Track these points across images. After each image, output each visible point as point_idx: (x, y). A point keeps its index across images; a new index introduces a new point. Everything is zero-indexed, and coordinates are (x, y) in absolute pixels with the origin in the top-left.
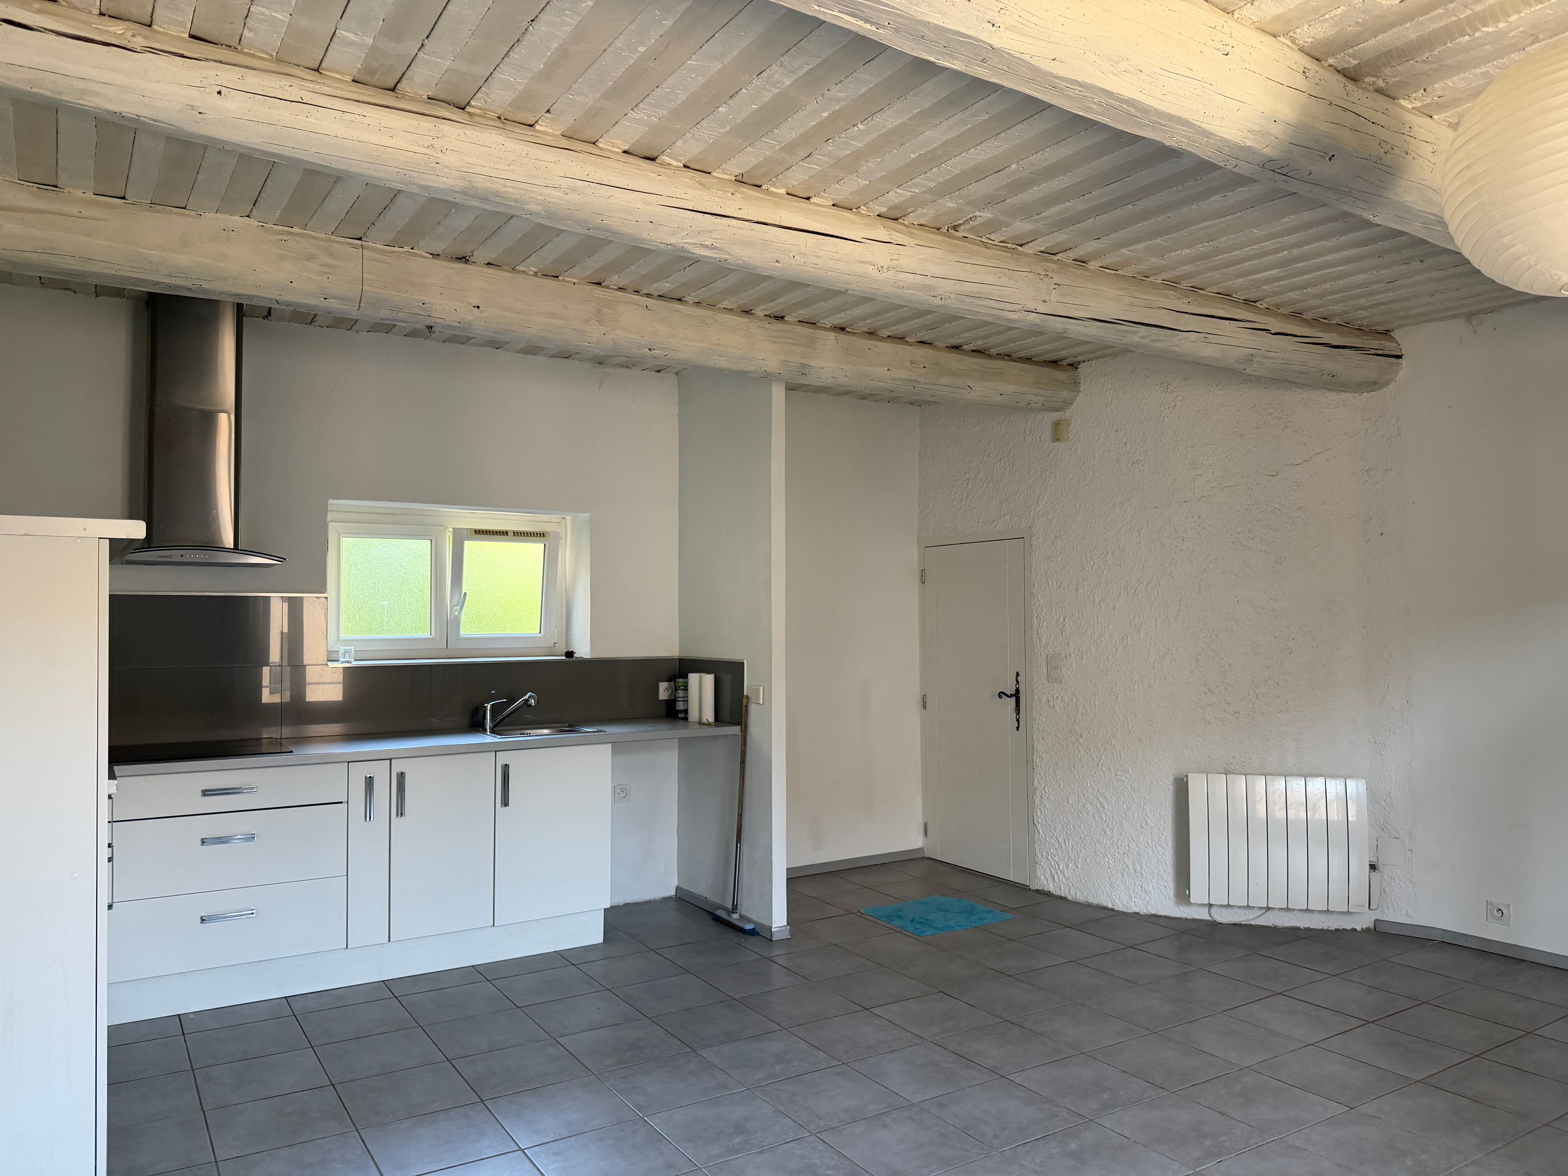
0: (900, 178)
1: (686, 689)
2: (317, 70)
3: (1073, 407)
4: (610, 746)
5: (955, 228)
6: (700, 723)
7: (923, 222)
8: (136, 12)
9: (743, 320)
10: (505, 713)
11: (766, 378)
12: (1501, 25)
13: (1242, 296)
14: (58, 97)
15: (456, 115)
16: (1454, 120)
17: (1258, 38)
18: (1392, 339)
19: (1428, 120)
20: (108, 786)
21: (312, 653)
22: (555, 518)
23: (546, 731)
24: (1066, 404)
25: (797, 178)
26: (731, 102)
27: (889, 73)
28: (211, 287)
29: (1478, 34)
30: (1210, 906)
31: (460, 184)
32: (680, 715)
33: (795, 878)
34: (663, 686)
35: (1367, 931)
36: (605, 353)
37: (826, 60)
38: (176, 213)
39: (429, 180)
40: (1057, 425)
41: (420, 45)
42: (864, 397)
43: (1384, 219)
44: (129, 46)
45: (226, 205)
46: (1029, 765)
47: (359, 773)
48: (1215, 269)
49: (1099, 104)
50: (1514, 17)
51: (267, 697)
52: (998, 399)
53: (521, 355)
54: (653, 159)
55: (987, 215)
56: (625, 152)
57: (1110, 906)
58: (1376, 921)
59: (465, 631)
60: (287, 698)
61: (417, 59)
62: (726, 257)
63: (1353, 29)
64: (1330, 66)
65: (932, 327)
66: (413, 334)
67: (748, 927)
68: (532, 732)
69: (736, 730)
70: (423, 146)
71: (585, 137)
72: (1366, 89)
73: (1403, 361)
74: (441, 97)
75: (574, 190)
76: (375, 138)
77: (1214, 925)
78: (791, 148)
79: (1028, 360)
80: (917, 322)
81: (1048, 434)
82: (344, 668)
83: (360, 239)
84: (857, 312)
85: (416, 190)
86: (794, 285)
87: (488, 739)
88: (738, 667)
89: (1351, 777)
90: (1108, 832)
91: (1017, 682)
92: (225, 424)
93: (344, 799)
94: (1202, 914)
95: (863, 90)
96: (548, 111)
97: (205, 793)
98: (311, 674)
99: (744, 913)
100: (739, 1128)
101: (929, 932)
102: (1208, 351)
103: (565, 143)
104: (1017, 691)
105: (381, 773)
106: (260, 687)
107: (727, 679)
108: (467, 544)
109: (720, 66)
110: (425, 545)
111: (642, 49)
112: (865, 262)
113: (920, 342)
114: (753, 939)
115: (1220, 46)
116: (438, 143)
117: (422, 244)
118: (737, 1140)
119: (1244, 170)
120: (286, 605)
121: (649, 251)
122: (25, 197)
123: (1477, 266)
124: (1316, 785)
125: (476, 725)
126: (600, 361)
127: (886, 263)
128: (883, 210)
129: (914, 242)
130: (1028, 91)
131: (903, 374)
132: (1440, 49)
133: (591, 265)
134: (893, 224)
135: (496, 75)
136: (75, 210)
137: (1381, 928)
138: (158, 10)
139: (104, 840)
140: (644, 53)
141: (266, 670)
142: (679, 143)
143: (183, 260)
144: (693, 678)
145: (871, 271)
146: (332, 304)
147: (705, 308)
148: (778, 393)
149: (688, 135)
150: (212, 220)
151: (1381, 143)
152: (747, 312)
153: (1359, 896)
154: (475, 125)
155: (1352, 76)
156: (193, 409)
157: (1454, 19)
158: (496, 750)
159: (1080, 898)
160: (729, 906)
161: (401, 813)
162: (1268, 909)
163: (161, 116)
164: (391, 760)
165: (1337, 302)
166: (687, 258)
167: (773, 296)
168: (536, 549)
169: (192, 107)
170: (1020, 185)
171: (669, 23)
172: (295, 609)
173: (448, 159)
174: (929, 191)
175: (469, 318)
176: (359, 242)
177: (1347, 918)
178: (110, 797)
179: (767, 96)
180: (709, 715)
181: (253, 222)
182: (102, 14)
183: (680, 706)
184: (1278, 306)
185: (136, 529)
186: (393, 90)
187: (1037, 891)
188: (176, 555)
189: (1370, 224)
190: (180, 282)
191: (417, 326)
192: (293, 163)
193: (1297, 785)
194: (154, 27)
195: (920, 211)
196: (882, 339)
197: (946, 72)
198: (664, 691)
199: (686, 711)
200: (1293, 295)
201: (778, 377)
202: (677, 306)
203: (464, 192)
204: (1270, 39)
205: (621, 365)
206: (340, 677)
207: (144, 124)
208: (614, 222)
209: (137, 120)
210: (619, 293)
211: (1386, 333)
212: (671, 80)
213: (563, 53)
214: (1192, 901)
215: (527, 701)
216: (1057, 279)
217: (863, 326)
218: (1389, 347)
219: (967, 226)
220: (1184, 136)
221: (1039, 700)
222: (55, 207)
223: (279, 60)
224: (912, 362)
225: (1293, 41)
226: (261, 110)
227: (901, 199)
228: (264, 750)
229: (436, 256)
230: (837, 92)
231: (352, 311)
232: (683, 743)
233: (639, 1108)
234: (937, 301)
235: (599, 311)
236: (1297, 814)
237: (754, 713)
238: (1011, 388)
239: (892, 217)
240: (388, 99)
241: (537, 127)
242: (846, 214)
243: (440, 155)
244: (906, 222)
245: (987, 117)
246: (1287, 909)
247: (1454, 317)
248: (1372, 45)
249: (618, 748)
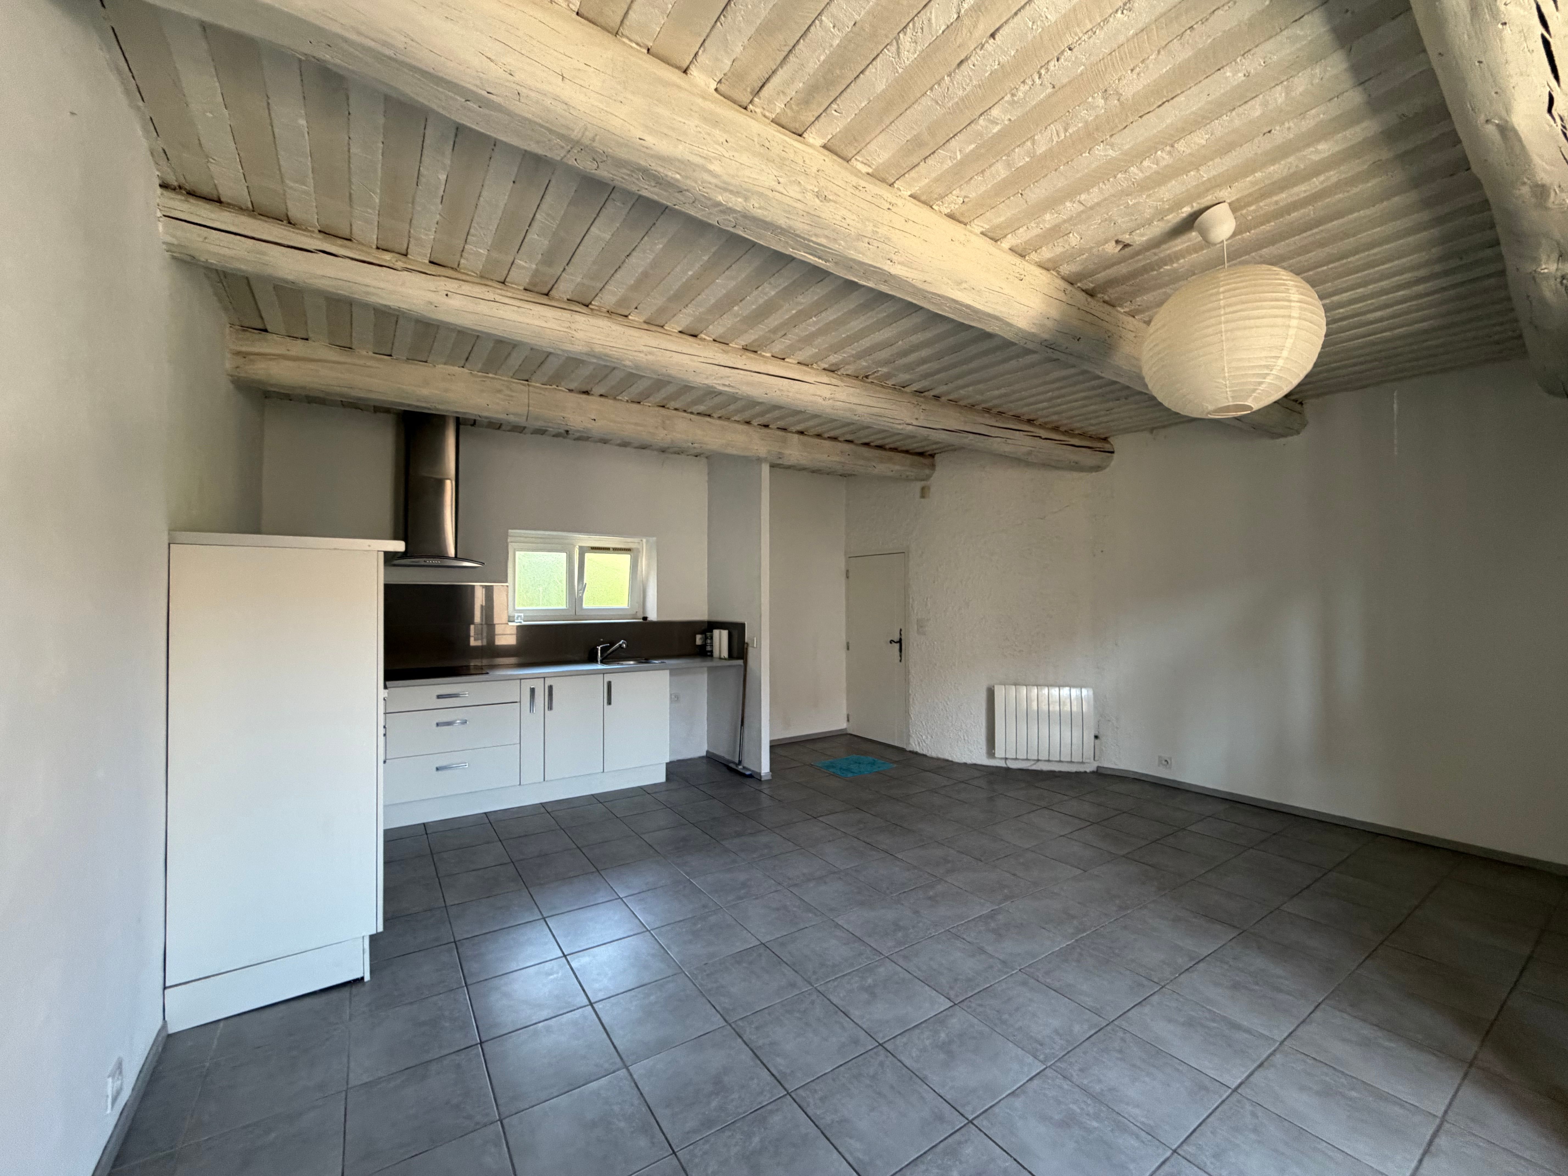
0: (835, 348)
1: (712, 638)
2: (503, 283)
3: (932, 478)
4: (668, 672)
5: (867, 377)
6: (720, 658)
7: (849, 373)
8: (397, 247)
9: (745, 427)
10: (609, 652)
11: (759, 460)
12: (1175, 265)
13: (1026, 417)
14: (351, 295)
15: (584, 310)
16: (1147, 319)
17: (1038, 271)
18: (1108, 442)
19: (1133, 319)
20: (383, 693)
21: (499, 617)
22: (636, 540)
23: (632, 662)
24: (928, 477)
25: (778, 347)
26: (741, 304)
27: (830, 289)
28: (441, 408)
29: (1162, 270)
30: (1006, 759)
31: (585, 349)
32: (709, 654)
33: (775, 746)
34: (698, 637)
35: (1093, 772)
36: (666, 446)
37: (794, 281)
38: (422, 365)
39: (568, 347)
40: (923, 489)
41: (562, 269)
42: (813, 472)
43: (1108, 375)
44: (394, 267)
45: (450, 360)
46: (907, 682)
47: (527, 685)
48: (1011, 402)
49: (950, 307)
50: (1182, 261)
51: (473, 643)
52: (890, 474)
53: (618, 447)
54: (695, 336)
55: (885, 370)
56: (680, 332)
57: (950, 759)
58: (1098, 767)
59: (585, 606)
60: (485, 643)
61: (561, 277)
62: (737, 391)
63: (1091, 267)
64: (1079, 287)
65: (853, 432)
66: (557, 435)
67: (748, 773)
68: (624, 663)
69: (741, 662)
70: (564, 327)
71: (657, 323)
72: (1098, 301)
73: (1115, 455)
74: (574, 299)
75: (650, 353)
76: (537, 322)
77: (1008, 769)
78: (774, 331)
79: (907, 452)
80: (846, 429)
81: (918, 494)
82: (518, 627)
83: (527, 381)
84: (811, 423)
85: (559, 352)
86: (777, 407)
87: (599, 666)
88: (741, 627)
89: (1085, 687)
90: (950, 718)
91: (901, 634)
92: (449, 486)
93: (518, 700)
94: (1002, 764)
95: (816, 298)
96: (636, 308)
97: (439, 697)
98: (498, 629)
99: (745, 765)
100: (744, 885)
101: (850, 775)
102: (1007, 449)
103: (646, 326)
104: (901, 639)
105: (539, 685)
106: (468, 636)
107: (735, 634)
108: (587, 555)
109: (735, 283)
110: (563, 556)
111: (690, 273)
112: (816, 395)
113: (846, 441)
114: (749, 780)
115: (1018, 275)
116: (573, 326)
117: (563, 384)
118: (743, 891)
119: (1030, 346)
120: (484, 590)
121: (693, 388)
122: (333, 355)
123: (1160, 400)
124: (1065, 691)
125: (592, 659)
126: (663, 451)
127: (828, 396)
128: (826, 366)
129: (843, 384)
130: (910, 300)
131: (837, 459)
132: (1140, 278)
133: (659, 397)
134: (831, 374)
135: (607, 287)
136: (362, 362)
137: (1100, 771)
138: (410, 246)
139: (381, 723)
140: (691, 275)
141: (472, 627)
142: (711, 327)
143: (425, 392)
144: (716, 632)
145: (820, 400)
146: (512, 418)
147: (724, 420)
148: (765, 469)
149: (716, 323)
150: (442, 369)
151: (1107, 331)
152: (748, 423)
153: (1089, 753)
154: (594, 315)
155: (1091, 293)
156: (432, 478)
157: (1148, 261)
158: (604, 673)
159: (934, 755)
160: (737, 761)
161: (550, 708)
162: (1038, 760)
163: (413, 308)
164: (544, 678)
165: (1079, 421)
166: (715, 392)
167: (762, 414)
168: (626, 558)
169: (431, 303)
170: (905, 353)
171: (706, 258)
172: (489, 591)
173: (579, 335)
174: (852, 356)
175: (589, 426)
176: (526, 382)
177: (1082, 765)
178: (384, 699)
179: (761, 301)
180: (725, 654)
181: (466, 370)
182: (378, 248)
183: (709, 648)
184: (1046, 423)
185: (399, 546)
186: (547, 295)
187: (910, 752)
188: (421, 561)
189: (1099, 378)
190: (424, 405)
191: (560, 431)
192: (489, 335)
193: (1055, 691)
194: (409, 256)
195: (847, 367)
196: (825, 439)
197: (863, 289)
198: (699, 640)
199: (712, 652)
200: (1055, 418)
201: (765, 460)
202: (708, 419)
203: (587, 354)
204: (1044, 272)
205: (675, 453)
206: (514, 631)
207: (404, 313)
208: (673, 372)
209: (399, 310)
210: (675, 412)
211: (1105, 439)
212: (706, 291)
213: (645, 275)
214: (996, 755)
215: (620, 645)
216: (923, 407)
217: (813, 431)
218: (1107, 447)
219: (873, 376)
220: (997, 326)
221: (913, 644)
222: (349, 360)
223: (482, 277)
224: (842, 452)
225: (1058, 272)
226: (470, 305)
227: (837, 360)
228: (472, 672)
229: (571, 391)
230: (801, 299)
231: (522, 421)
232: (711, 670)
233: (687, 874)
234: (857, 418)
235: (664, 422)
236: (1055, 708)
237: (751, 653)
238: (897, 467)
239: (831, 370)
240: (544, 300)
241: (630, 317)
242: (805, 368)
243: (574, 332)
244: (839, 373)
245: (885, 314)
246: (1049, 761)
247: (1143, 430)
248: (1102, 276)
249: (673, 672)
